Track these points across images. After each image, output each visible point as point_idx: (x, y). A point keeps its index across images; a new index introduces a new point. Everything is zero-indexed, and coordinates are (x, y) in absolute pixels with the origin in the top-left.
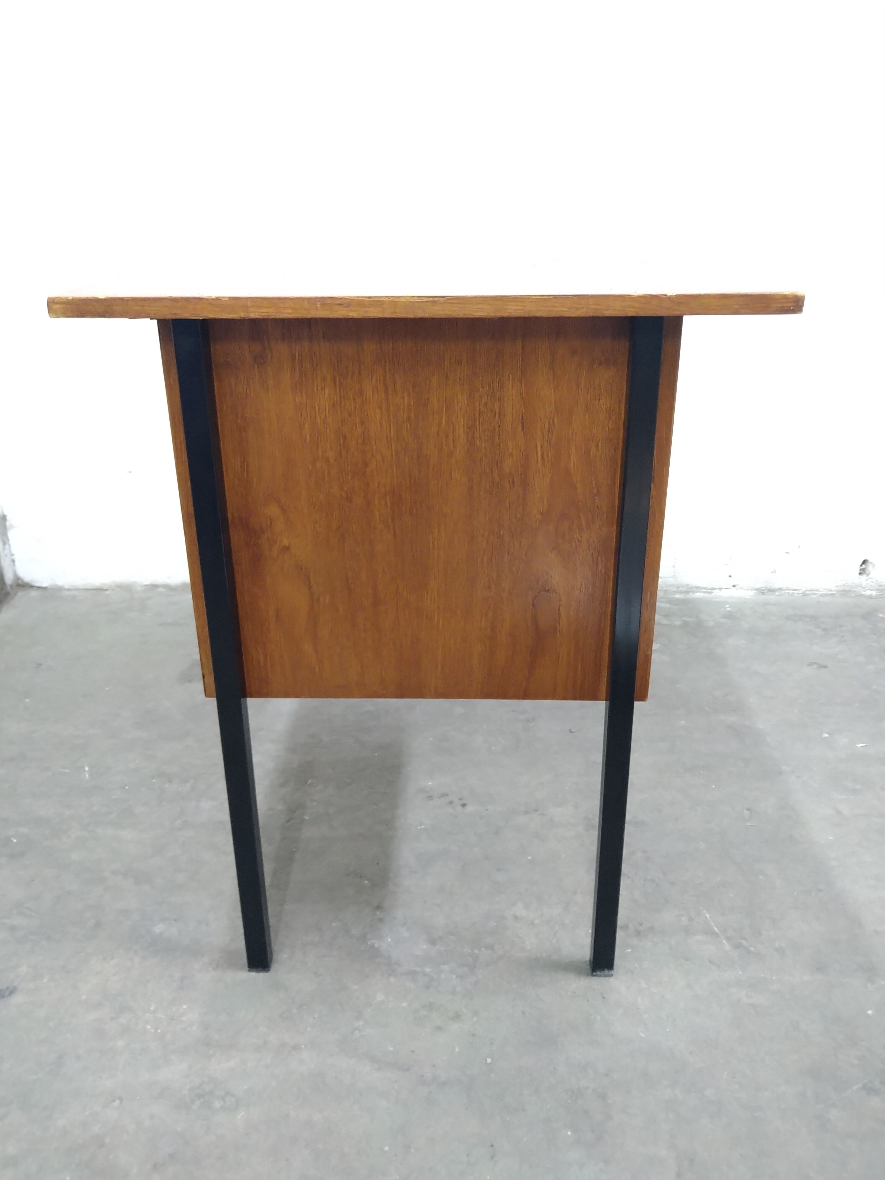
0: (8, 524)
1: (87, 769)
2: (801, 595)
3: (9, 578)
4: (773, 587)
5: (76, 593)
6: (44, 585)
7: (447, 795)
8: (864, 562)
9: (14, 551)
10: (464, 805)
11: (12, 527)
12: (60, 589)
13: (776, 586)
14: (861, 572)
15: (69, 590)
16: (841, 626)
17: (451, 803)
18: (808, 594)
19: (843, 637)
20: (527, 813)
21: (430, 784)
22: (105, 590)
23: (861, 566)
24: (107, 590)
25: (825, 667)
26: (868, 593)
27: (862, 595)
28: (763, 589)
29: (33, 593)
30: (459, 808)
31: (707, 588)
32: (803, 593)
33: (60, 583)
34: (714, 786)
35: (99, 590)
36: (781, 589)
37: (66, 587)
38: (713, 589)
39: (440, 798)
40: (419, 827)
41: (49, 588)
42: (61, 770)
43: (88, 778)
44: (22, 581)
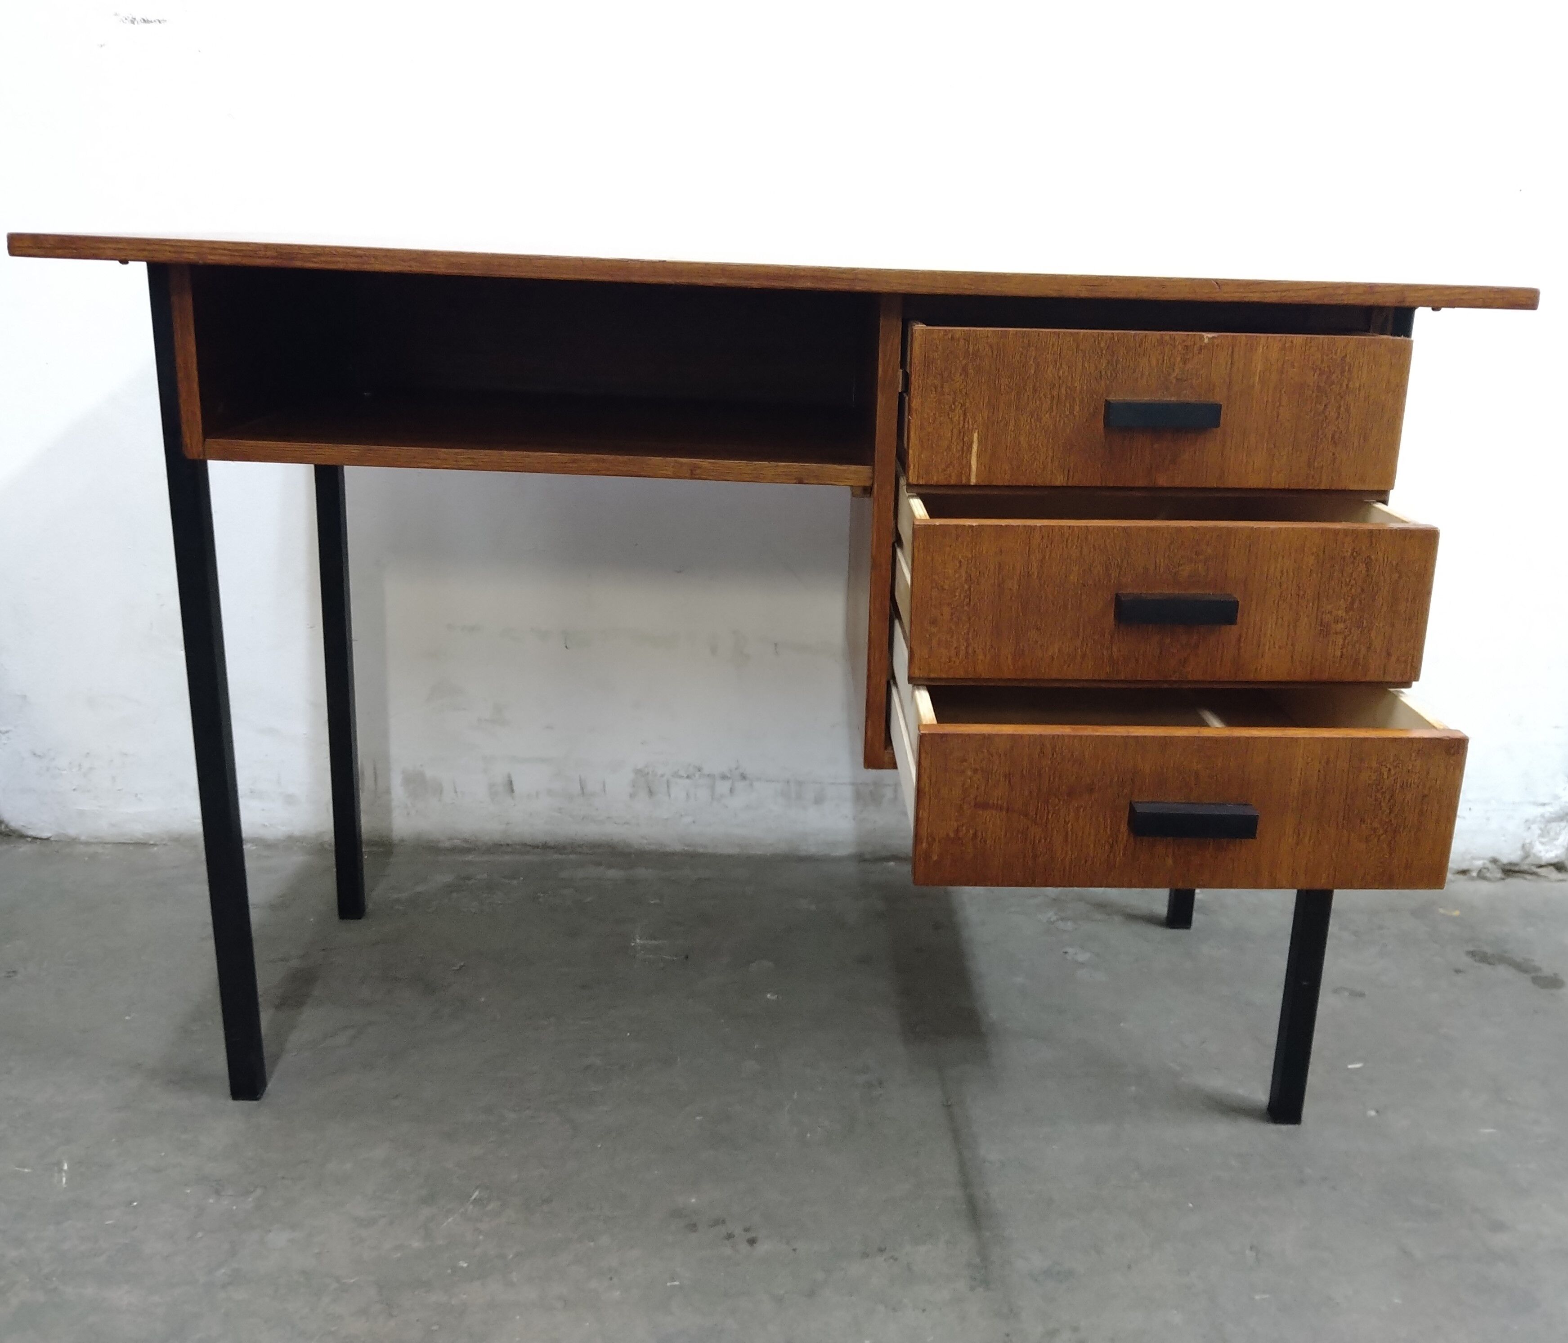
1: (66, 1167)
6: (45, 835)
7: (724, 1222)
10: (752, 1242)
12: (73, 842)
15: (87, 844)
16: (1381, 927)
17: (730, 1236)
19: (1385, 945)
20: (866, 1255)
21: (693, 1200)
22: (152, 845)
24: (154, 845)
25: (1362, 995)
29: (24, 848)
30: (744, 1247)
33: (72, 831)
34: (1191, 1205)
35: (141, 845)
39: (713, 1226)
40: (669, 1284)
41: (52, 839)
42: (17, 1169)
43: (66, 1183)
44: (7, 826)
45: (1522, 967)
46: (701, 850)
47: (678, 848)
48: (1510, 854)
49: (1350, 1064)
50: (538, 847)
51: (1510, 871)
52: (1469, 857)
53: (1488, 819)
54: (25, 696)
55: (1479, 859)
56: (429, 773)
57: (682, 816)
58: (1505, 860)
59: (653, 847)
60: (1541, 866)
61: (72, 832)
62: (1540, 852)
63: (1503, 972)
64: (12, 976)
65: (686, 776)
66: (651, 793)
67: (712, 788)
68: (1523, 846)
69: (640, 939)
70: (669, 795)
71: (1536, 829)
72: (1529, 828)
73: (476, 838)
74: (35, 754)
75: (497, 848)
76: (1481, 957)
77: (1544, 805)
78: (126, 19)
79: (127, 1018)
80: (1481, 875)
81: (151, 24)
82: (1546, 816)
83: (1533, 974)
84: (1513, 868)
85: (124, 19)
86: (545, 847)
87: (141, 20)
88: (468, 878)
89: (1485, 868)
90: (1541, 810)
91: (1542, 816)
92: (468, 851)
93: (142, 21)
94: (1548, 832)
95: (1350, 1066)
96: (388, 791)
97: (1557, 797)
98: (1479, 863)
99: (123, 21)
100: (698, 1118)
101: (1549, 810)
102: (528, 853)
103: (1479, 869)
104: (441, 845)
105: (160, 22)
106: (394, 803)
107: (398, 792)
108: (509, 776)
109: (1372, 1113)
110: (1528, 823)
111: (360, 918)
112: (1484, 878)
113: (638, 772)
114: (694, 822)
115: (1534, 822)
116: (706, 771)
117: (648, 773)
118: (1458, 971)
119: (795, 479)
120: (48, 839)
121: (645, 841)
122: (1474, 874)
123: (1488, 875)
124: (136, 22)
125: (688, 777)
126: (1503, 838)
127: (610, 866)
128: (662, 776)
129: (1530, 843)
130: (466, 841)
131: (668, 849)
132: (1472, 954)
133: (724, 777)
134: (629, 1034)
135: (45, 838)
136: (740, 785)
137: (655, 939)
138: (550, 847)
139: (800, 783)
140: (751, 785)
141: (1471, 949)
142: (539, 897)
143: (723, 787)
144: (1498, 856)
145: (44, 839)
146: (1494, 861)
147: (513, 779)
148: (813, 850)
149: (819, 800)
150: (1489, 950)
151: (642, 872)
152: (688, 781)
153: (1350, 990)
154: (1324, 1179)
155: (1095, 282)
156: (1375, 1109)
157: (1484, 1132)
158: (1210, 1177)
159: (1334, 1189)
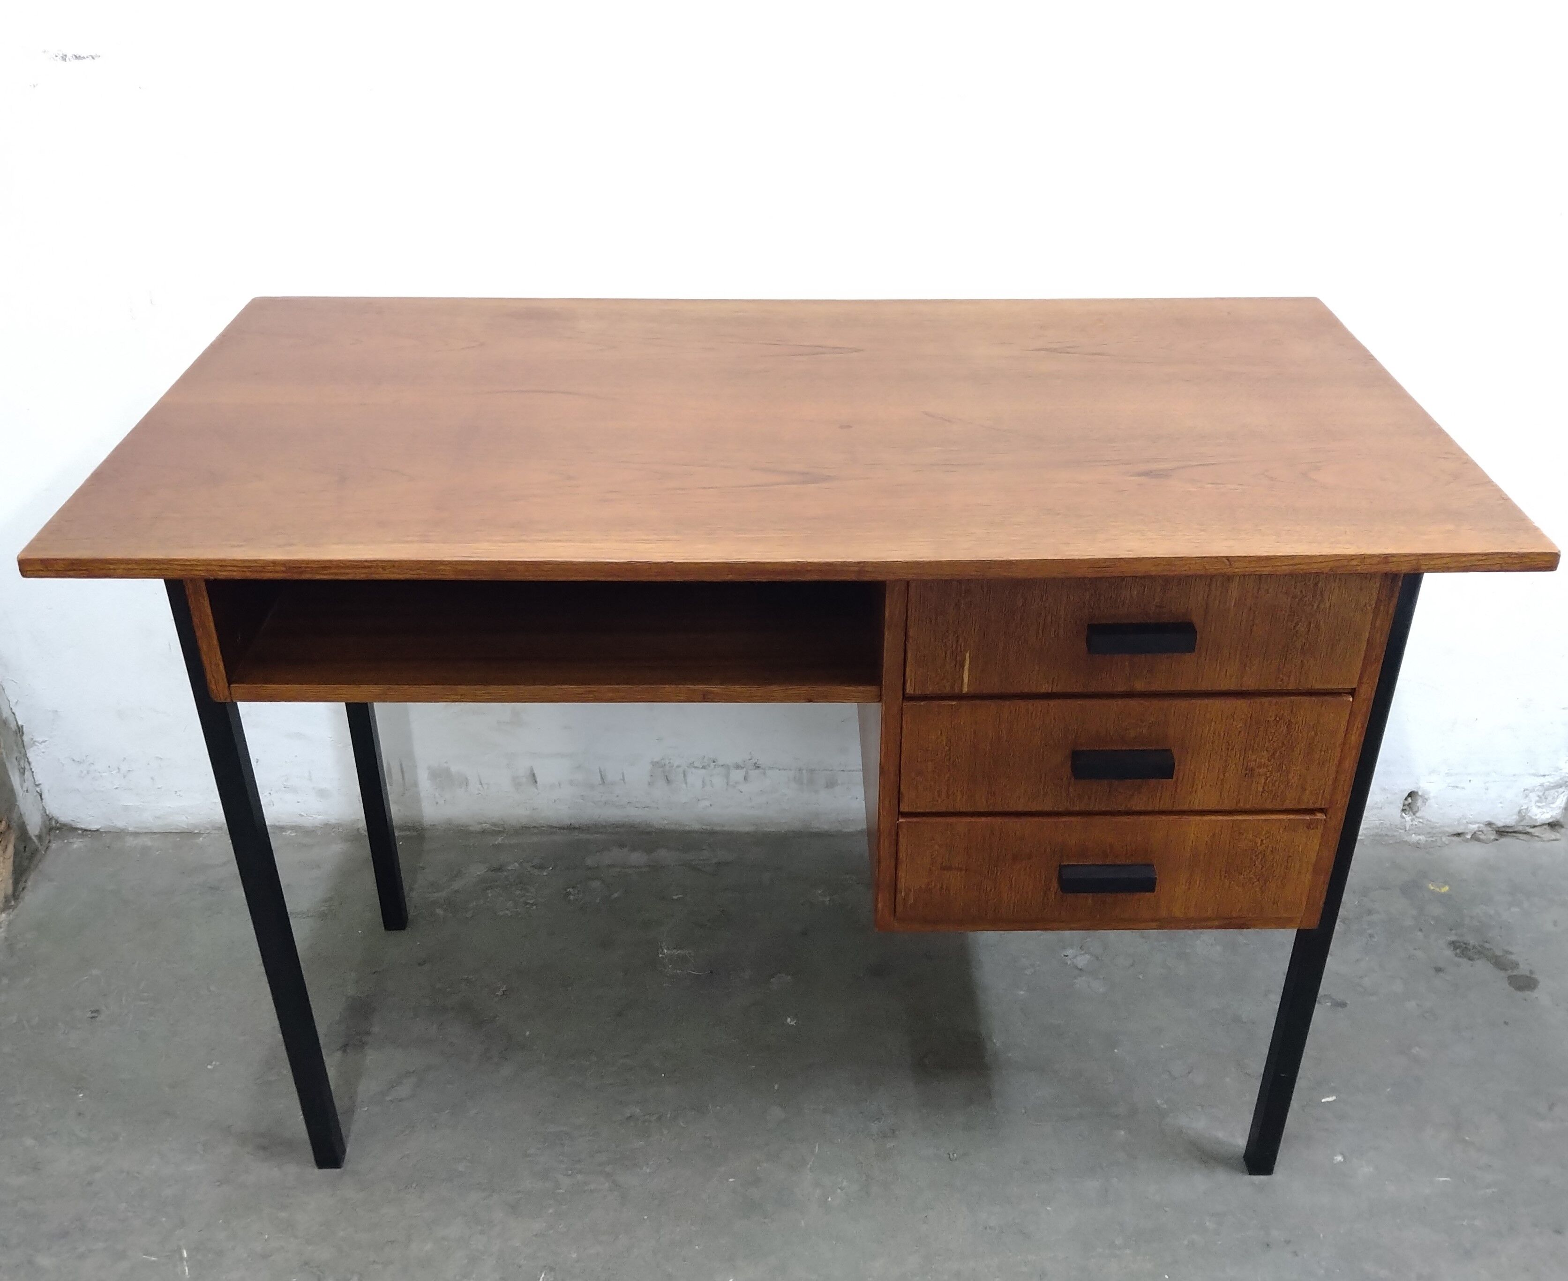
0: (25, 738)
1: (185, 1255)
3: (34, 825)
5: (147, 841)
6: (94, 827)
8: (1411, 795)
9: (39, 778)
11: (34, 742)
12: (119, 834)
14: (1406, 807)
15: (136, 834)
16: (1370, 912)
22: (197, 835)
23: (1406, 799)
25: (1343, 1005)
26: (1415, 838)
27: (1406, 842)
29: (77, 844)
37: (131, 829)
41: (101, 830)
42: (144, 1257)
43: (189, 1274)
44: (57, 822)
45: (1500, 963)
46: (718, 829)
47: (697, 827)
48: (1505, 817)
49: (1324, 1097)
50: (564, 829)
51: (1503, 832)
52: (1465, 821)
53: (1487, 789)
54: (57, 711)
55: (1475, 823)
56: (454, 769)
57: (699, 800)
58: (1500, 824)
59: (673, 827)
60: (1535, 827)
61: (120, 823)
62: (1536, 815)
63: (1482, 968)
64: (97, 1017)
65: (702, 766)
66: (668, 781)
67: (727, 776)
68: (1520, 812)
69: (668, 949)
70: (686, 783)
71: (1534, 797)
72: (1527, 796)
73: (504, 822)
74: (74, 760)
75: (524, 830)
76: (1461, 948)
77: (1544, 776)
78: (56, 56)
79: (209, 1067)
80: (1475, 837)
81: (84, 60)
82: (1545, 785)
83: (1509, 972)
84: (1508, 830)
85: (55, 57)
86: (571, 828)
87: (72, 57)
88: (500, 869)
89: (1479, 831)
90: (1542, 780)
91: (1542, 785)
92: (498, 833)
93: (74, 58)
94: (1546, 798)
95: (1323, 1100)
96: (416, 784)
97: (1558, 769)
98: (1475, 827)
99: (54, 59)
100: (731, 1180)
101: (1546, 781)
102: (555, 833)
103: (1473, 832)
104: (471, 828)
105: (93, 58)
106: (423, 794)
107: (425, 784)
108: (532, 770)
109: (1339, 1158)
110: (1526, 792)
111: (404, 929)
112: (1479, 840)
113: (655, 764)
114: (711, 805)
115: (1533, 791)
116: (720, 762)
117: (665, 765)
118: (1438, 970)
119: (805, 699)
120: (98, 830)
121: (665, 822)
122: (1469, 836)
123: (1482, 837)
124: (67, 59)
125: (704, 767)
126: (1501, 805)
127: (634, 849)
128: (678, 767)
129: (1527, 809)
130: (494, 825)
131: (687, 828)
132: (1454, 945)
133: (738, 767)
134: (663, 1075)
135: (95, 829)
136: (753, 773)
137: (681, 949)
138: (575, 828)
139: (812, 771)
140: (764, 773)
141: (1453, 938)
142: (569, 894)
143: (737, 775)
144: (1493, 821)
145: (95, 831)
146: (1490, 824)
147: (535, 772)
148: (826, 827)
149: (831, 784)
150: (1471, 940)
151: (663, 855)
152: (704, 771)
153: (1333, 999)
154: (1288, 1242)
155: (1103, 564)
156: (1342, 1154)
157: (1439, 1181)
158: (1186, 1242)
159: (1296, 1254)
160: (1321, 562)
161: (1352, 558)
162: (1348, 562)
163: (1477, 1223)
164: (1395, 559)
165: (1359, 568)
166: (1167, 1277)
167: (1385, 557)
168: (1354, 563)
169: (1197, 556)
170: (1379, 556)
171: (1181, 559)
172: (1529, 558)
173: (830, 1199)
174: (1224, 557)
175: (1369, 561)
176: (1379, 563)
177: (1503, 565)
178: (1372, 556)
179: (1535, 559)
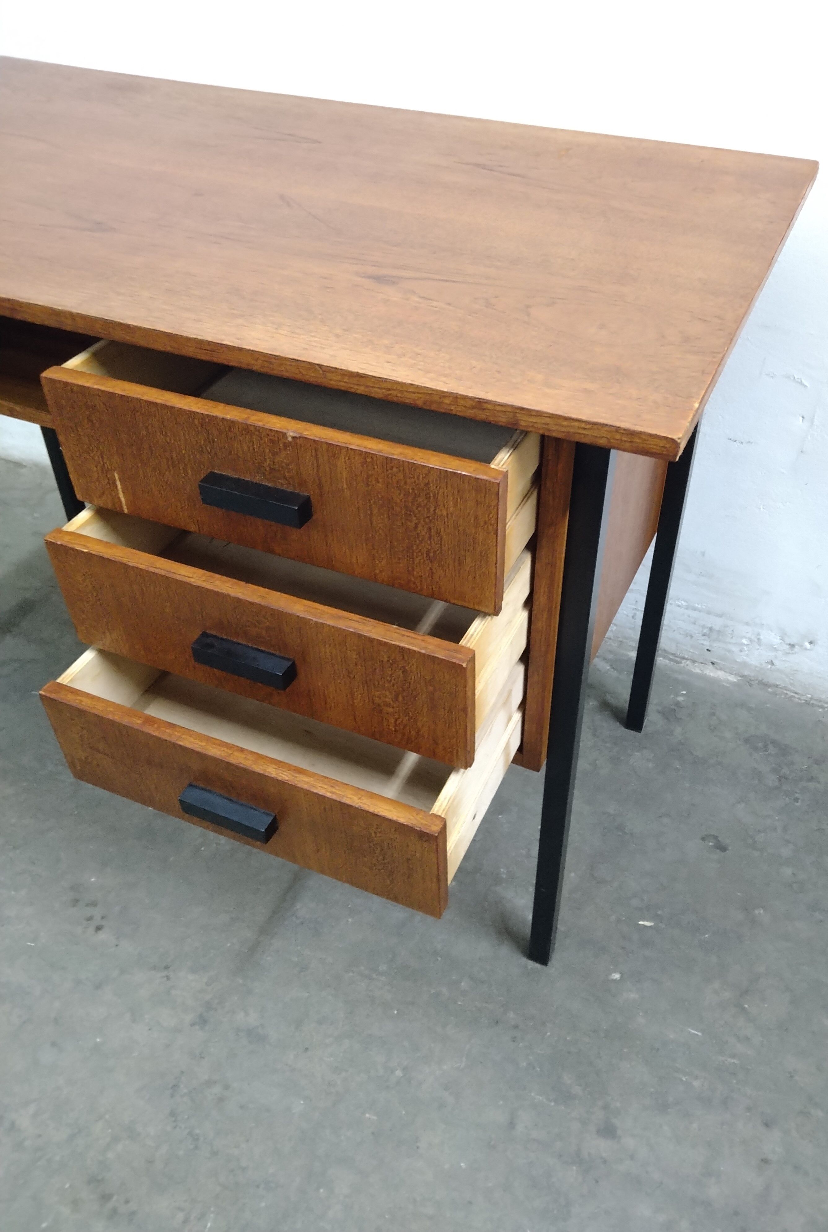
2: (803, 702)
4: (765, 680)
7: (98, 905)
10: (98, 929)
13: (771, 681)
17: (89, 919)
18: (813, 704)
19: (796, 800)
20: (154, 968)
28: (753, 679)
30: (91, 930)
31: (676, 655)
32: (806, 701)
36: (777, 686)
38: (684, 658)
39: (88, 906)
49: (643, 920)
95: (641, 923)
109: (617, 976)
153: (719, 841)
154: (516, 1027)
155: (208, 347)
156: (622, 975)
157: (690, 1032)
158: (433, 991)
159: (514, 1039)
160: (414, 393)
161: (443, 395)
162: (440, 398)
163: (696, 1084)
164: (489, 406)
165: (453, 408)
166: (396, 1012)
167: (479, 402)
168: (447, 401)
169: (291, 357)
170: (472, 399)
171: (276, 358)
172: (640, 438)
173: (203, 849)
174: (316, 364)
175: (462, 402)
176: (473, 407)
177: (612, 441)
178: (465, 398)
179: (647, 440)
